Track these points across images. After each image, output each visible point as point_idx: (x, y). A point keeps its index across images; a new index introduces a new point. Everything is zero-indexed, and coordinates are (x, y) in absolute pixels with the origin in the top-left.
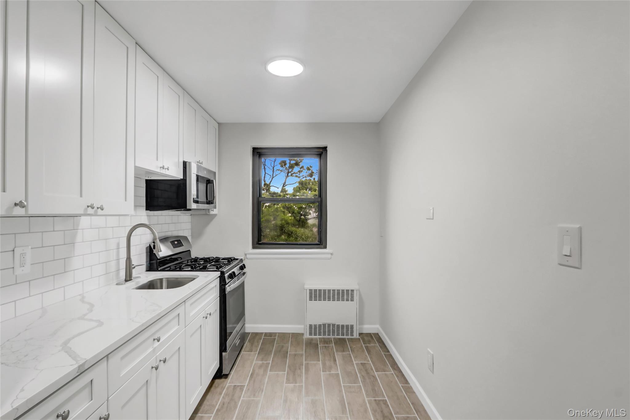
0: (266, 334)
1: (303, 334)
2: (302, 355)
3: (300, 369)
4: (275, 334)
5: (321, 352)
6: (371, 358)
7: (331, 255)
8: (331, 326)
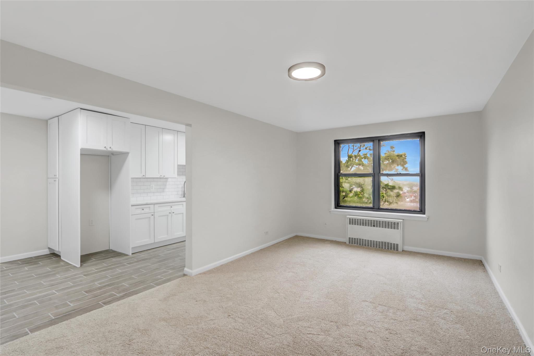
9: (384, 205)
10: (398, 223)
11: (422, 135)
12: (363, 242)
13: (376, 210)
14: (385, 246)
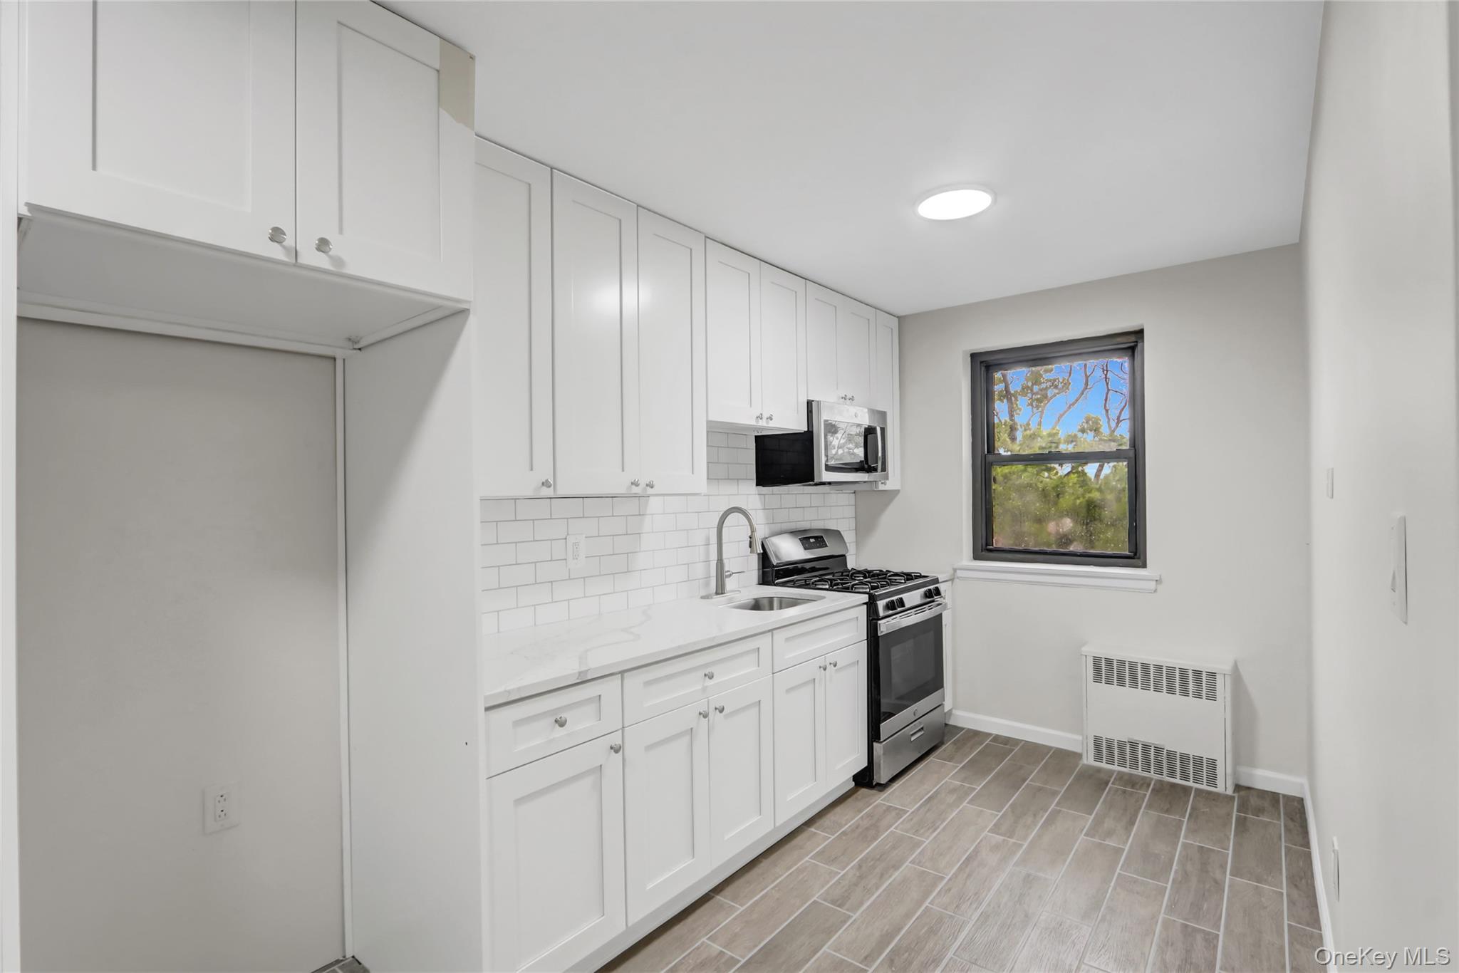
0: (997, 738)
1: (1079, 756)
2: (1055, 793)
3: (1035, 815)
4: (1017, 742)
5: (1105, 798)
6: (1238, 845)
7: (1157, 584)
8: (1152, 750)
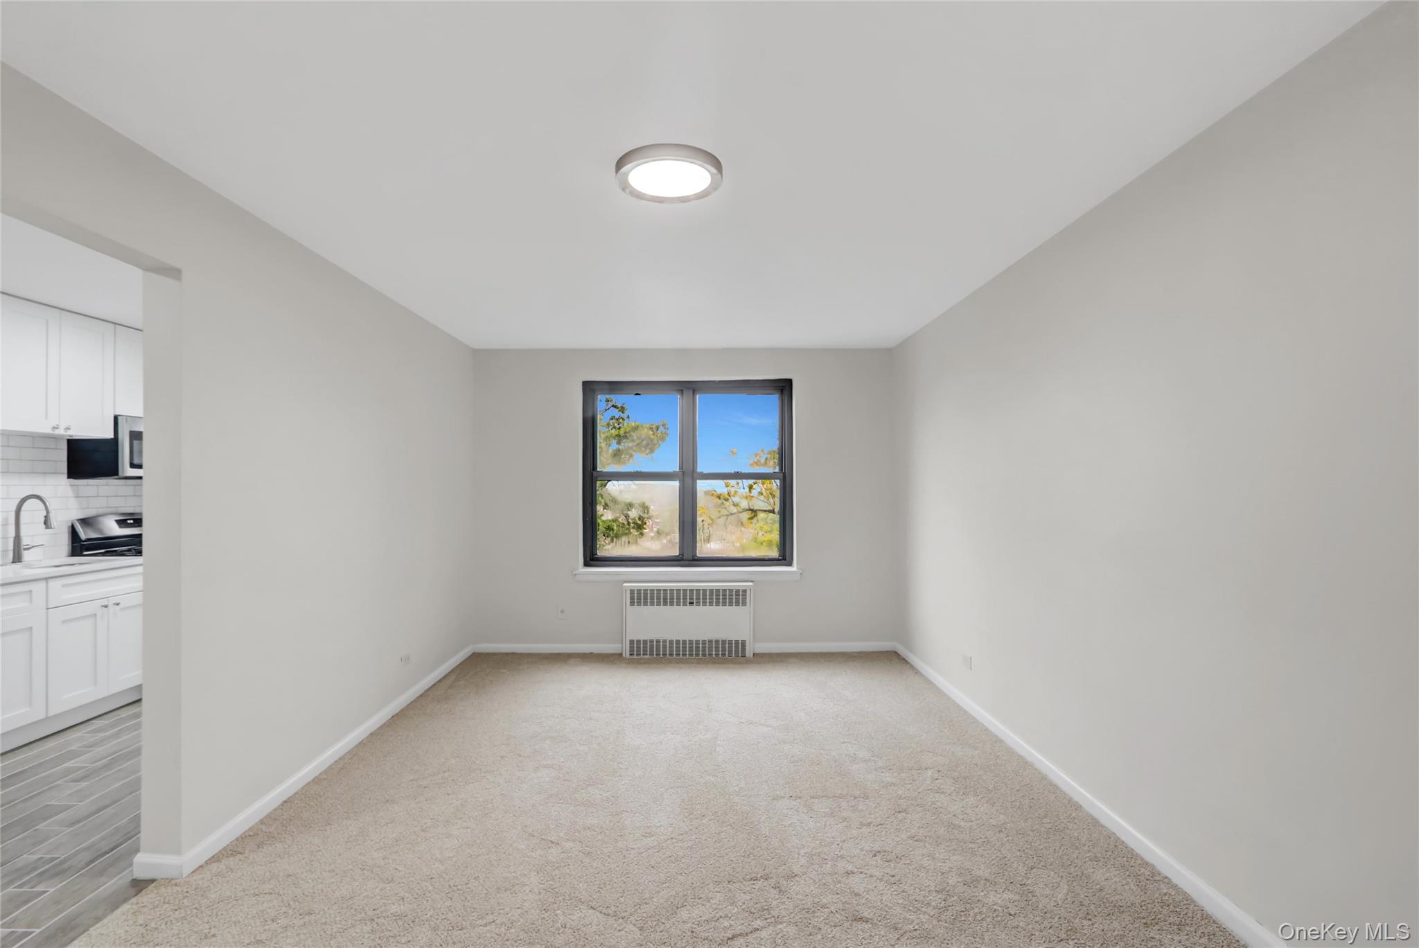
9: (706, 548)
10: (745, 591)
11: (784, 387)
12: (664, 647)
13: (687, 562)
14: (717, 649)
